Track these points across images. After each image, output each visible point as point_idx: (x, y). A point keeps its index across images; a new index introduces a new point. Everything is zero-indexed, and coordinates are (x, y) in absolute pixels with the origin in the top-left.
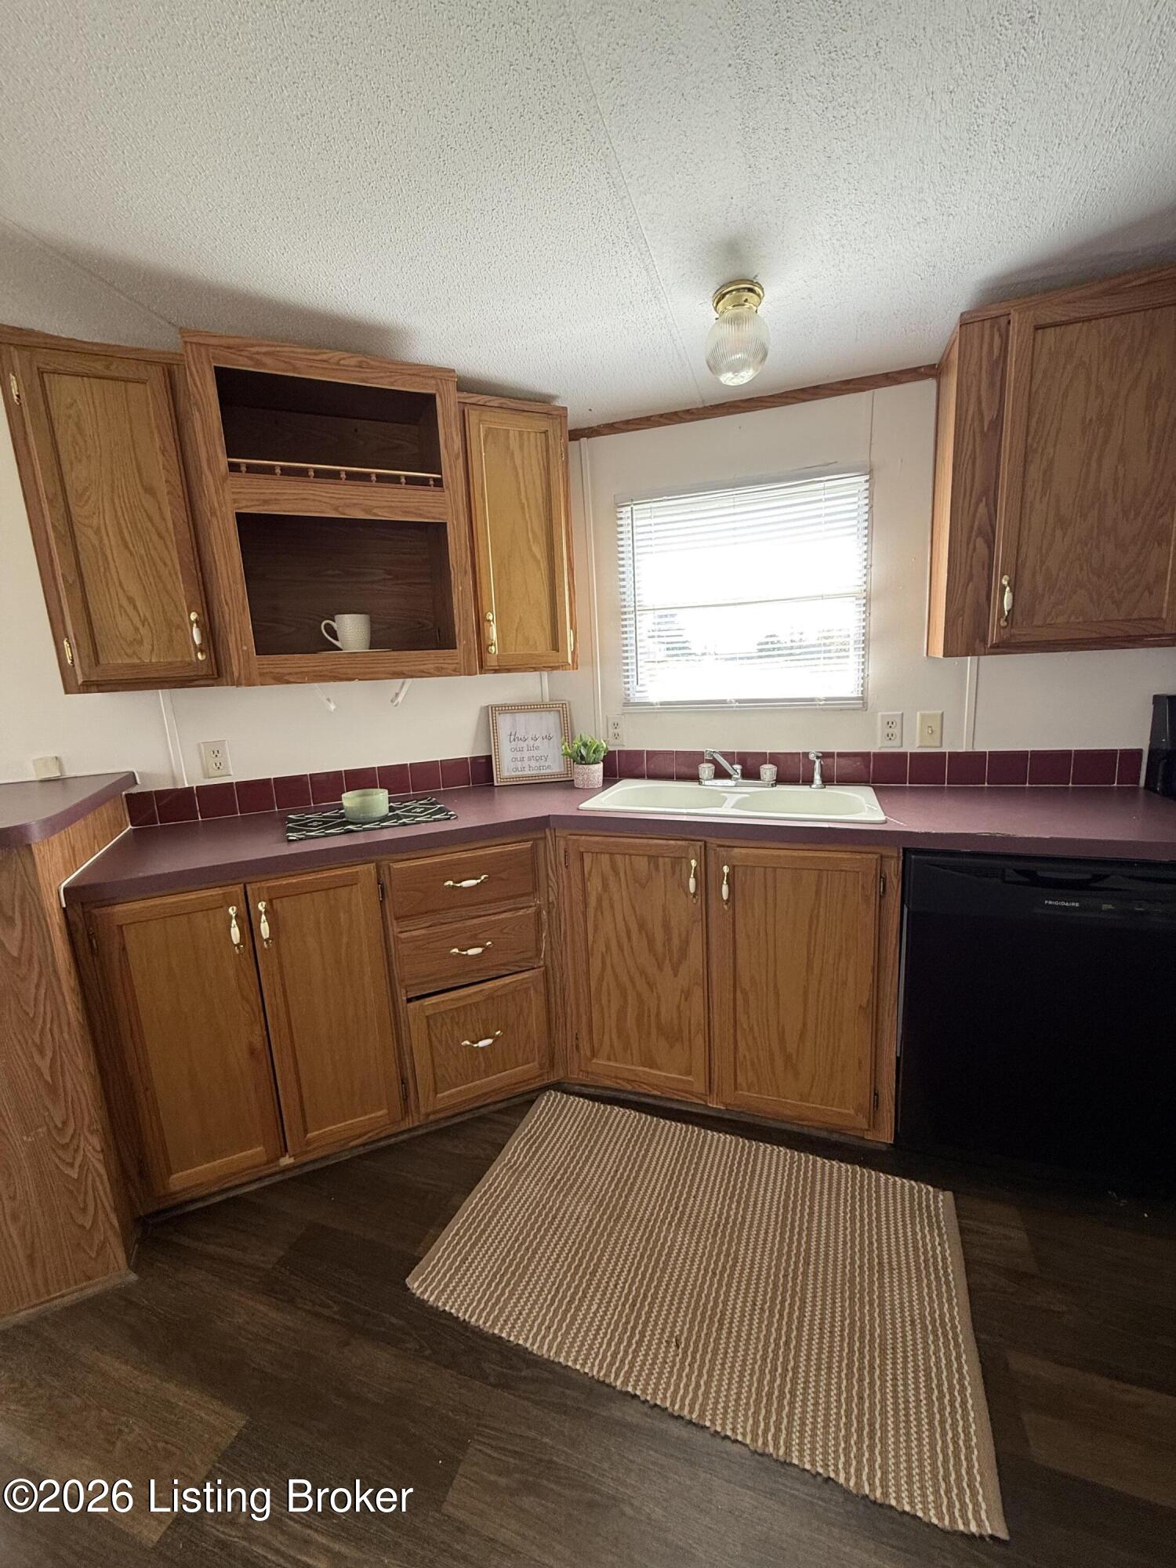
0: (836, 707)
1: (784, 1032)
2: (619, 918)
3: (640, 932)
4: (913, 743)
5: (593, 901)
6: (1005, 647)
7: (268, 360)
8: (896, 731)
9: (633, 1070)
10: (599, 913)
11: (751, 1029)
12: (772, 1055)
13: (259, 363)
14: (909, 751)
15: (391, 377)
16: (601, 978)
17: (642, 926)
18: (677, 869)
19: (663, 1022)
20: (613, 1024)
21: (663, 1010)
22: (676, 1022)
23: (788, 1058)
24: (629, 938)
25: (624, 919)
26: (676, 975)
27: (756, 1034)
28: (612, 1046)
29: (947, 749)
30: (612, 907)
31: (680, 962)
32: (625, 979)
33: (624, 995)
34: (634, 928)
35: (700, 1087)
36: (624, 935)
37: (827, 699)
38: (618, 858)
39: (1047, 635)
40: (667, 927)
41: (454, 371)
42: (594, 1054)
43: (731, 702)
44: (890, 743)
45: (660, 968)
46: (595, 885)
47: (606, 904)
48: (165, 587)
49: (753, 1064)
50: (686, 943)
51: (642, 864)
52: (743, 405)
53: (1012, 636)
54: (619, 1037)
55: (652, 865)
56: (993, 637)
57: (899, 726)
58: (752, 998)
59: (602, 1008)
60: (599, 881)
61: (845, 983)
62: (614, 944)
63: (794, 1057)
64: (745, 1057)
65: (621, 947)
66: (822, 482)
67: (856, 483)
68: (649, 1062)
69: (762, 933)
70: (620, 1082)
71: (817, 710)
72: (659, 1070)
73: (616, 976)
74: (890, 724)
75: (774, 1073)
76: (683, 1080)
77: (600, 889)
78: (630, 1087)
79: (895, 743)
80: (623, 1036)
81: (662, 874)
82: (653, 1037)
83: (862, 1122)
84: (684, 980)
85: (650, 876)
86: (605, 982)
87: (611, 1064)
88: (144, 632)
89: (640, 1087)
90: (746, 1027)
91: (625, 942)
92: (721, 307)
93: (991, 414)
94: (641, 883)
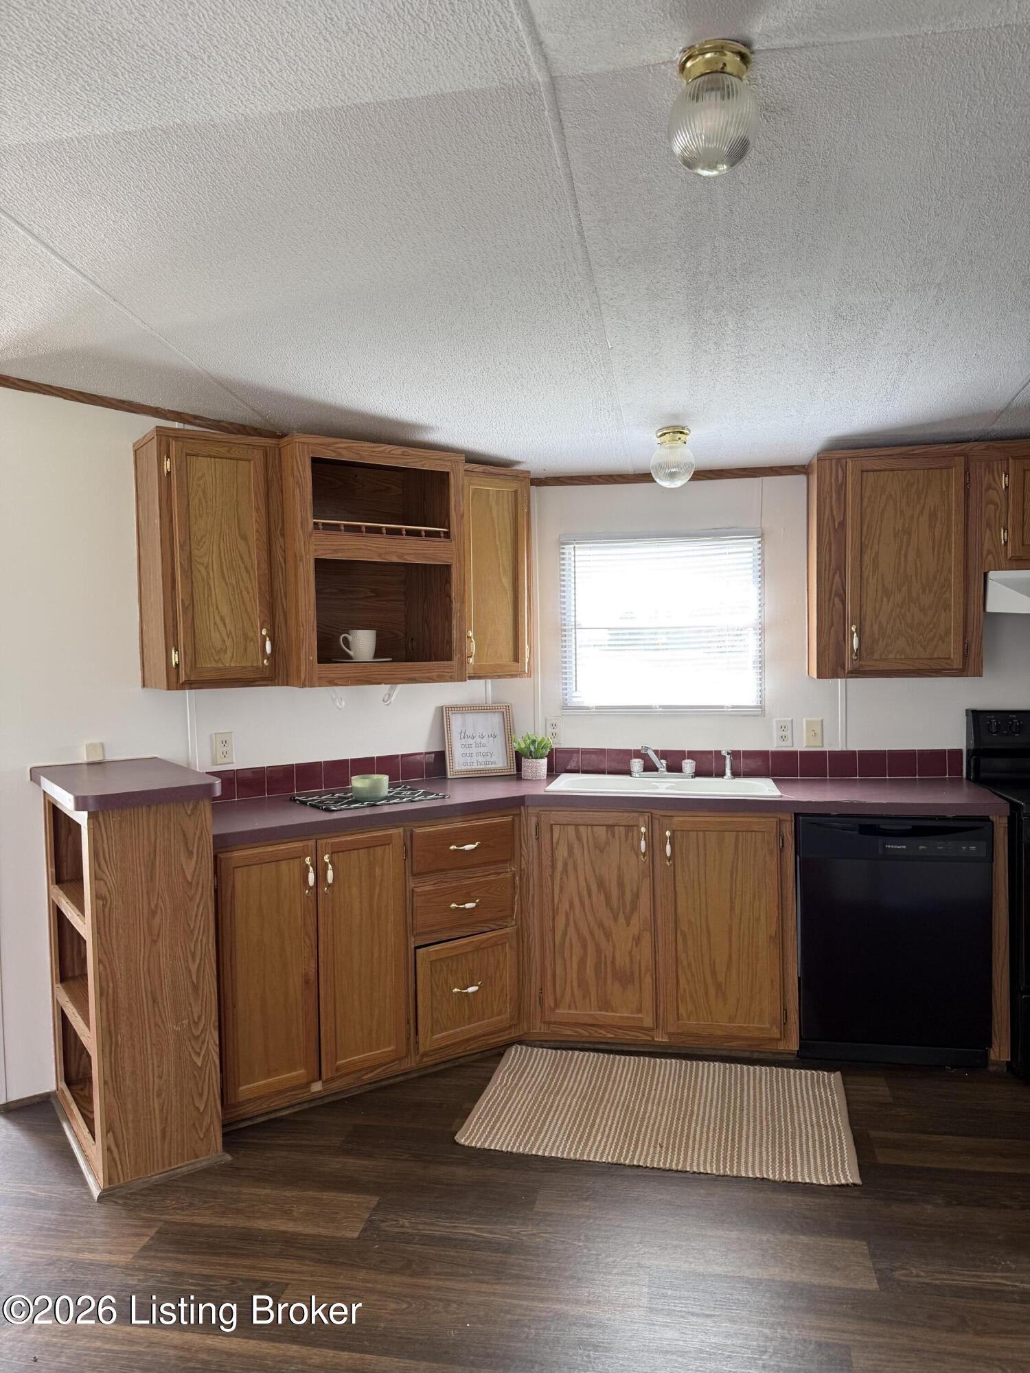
0: (739, 713)
1: (714, 964)
2: (582, 878)
3: (599, 890)
4: (801, 744)
5: (560, 866)
6: (857, 673)
7: (344, 452)
8: (788, 733)
9: (593, 1015)
10: (564, 877)
11: (689, 965)
12: (706, 986)
14: (799, 749)
15: (421, 461)
16: (565, 934)
17: (601, 884)
18: (630, 835)
19: (617, 967)
20: (575, 976)
21: (618, 957)
22: (628, 966)
23: (718, 986)
24: (590, 896)
25: (586, 880)
26: (628, 925)
27: (694, 970)
28: (573, 995)
29: (827, 748)
30: (576, 870)
31: (632, 913)
32: (586, 933)
33: (585, 947)
34: (594, 888)
35: (648, 1022)
36: (585, 893)
37: (733, 707)
38: (582, 828)
40: (621, 885)
42: (557, 1005)
43: (656, 708)
44: (784, 743)
45: (616, 919)
46: (562, 852)
47: (570, 867)
48: (246, 610)
49: (691, 996)
50: (636, 896)
51: (601, 832)
53: (861, 666)
54: (579, 986)
55: (609, 833)
56: (848, 666)
57: (790, 730)
58: (689, 938)
59: (565, 961)
60: (566, 848)
61: (758, 919)
62: (576, 901)
63: (723, 985)
64: (685, 991)
65: (582, 903)
66: (726, 539)
67: (751, 543)
68: (605, 1005)
69: (696, 883)
70: (578, 1030)
71: (726, 715)
72: (613, 1011)
73: (578, 930)
74: (783, 728)
75: (708, 1001)
76: (634, 1018)
77: (566, 855)
78: (587, 1034)
79: (789, 743)
80: (582, 982)
81: (617, 840)
82: (609, 982)
83: (776, 1033)
84: (635, 928)
85: (607, 843)
86: (568, 937)
87: (571, 1012)
88: (229, 643)
89: (596, 1032)
90: (685, 963)
91: (586, 899)
92: (664, 439)
93: (839, 518)
94: (601, 848)
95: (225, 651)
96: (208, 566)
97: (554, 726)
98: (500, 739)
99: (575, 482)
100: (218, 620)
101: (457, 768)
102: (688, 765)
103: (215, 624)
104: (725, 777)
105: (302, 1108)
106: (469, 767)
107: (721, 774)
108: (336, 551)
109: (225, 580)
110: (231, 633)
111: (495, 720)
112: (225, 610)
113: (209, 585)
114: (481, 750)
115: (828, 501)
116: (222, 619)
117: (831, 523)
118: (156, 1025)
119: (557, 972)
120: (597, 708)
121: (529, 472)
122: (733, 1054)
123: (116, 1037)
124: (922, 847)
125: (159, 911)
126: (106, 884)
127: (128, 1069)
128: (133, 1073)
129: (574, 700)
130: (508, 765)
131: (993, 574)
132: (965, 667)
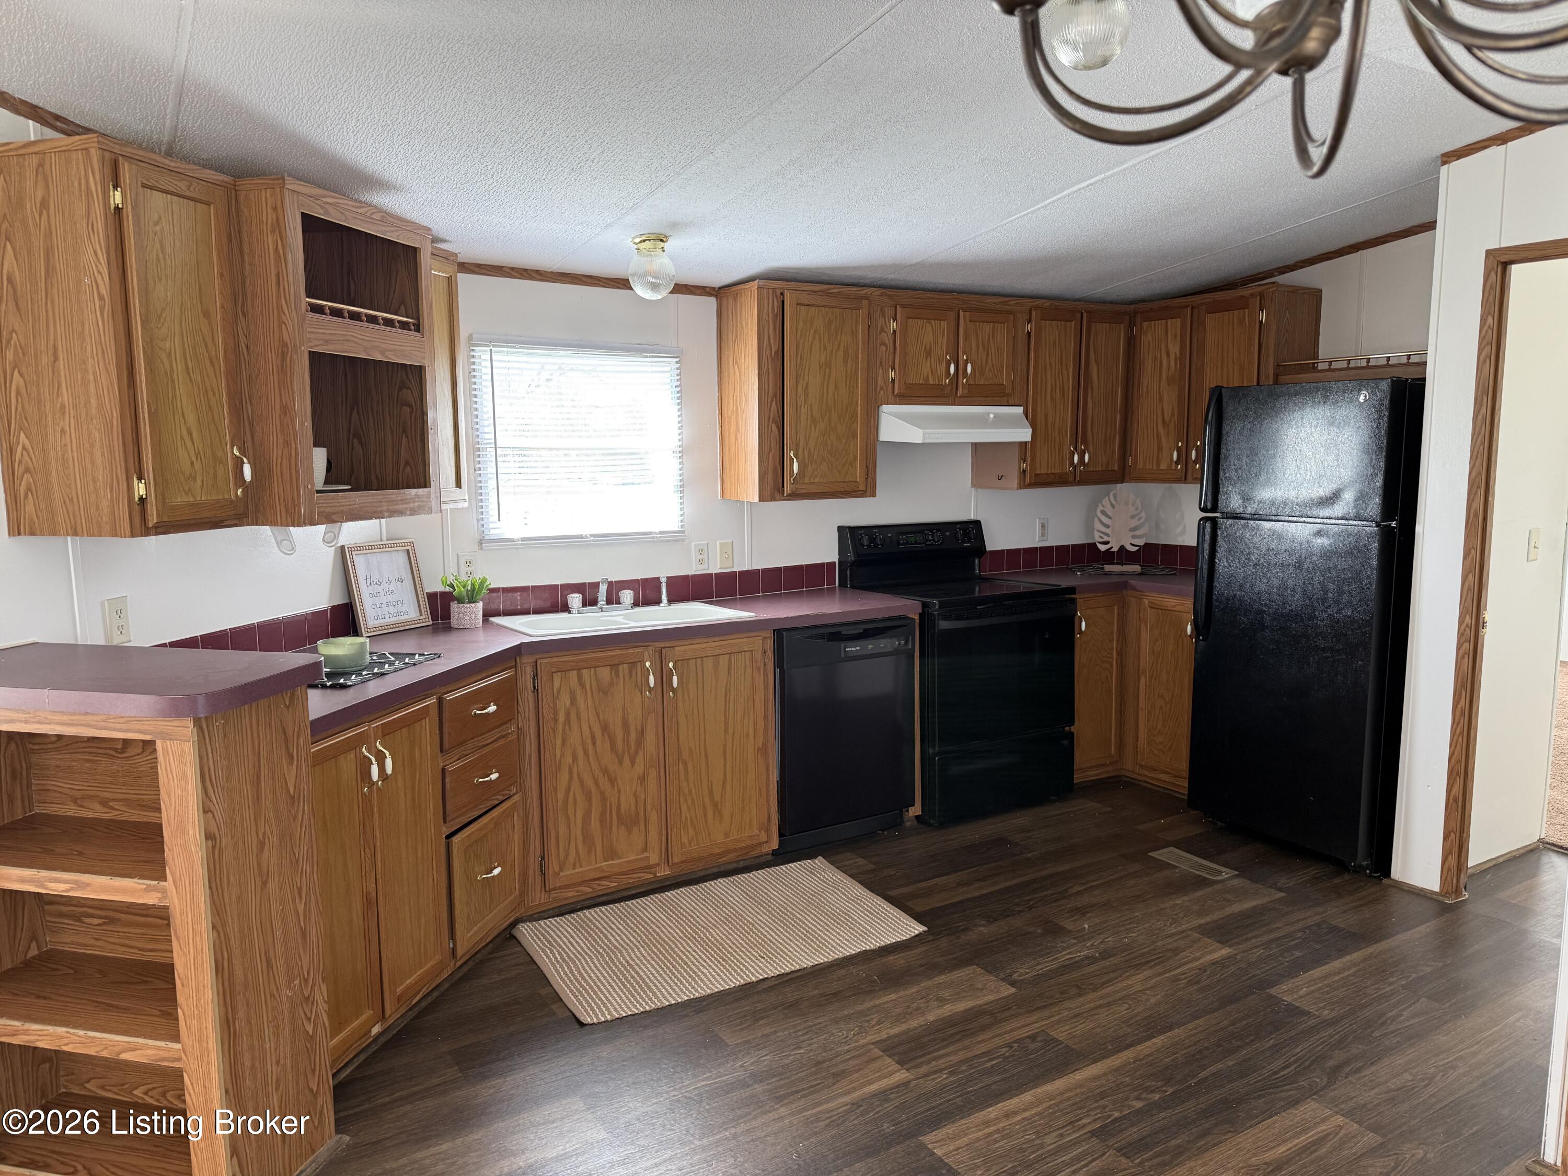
0: (666, 538)
1: (712, 786)
2: (585, 727)
3: (603, 735)
4: (715, 566)
5: (562, 718)
6: (795, 496)
7: (331, 209)
8: (705, 556)
9: (597, 868)
10: (567, 727)
12: (705, 808)
13: (327, 212)
14: (714, 571)
15: (396, 231)
16: (568, 790)
17: (605, 728)
18: (634, 672)
19: (623, 811)
20: (579, 832)
21: (623, 799)
22: (633, 807)
23: (715, 805)
24: (594, 744)
25: (590, 728)
26: (633, 765)
27: (694, 797)
28: (577, 853)
29: (737, 569)
30: (579, 719)
31: (636, 752)
32: (589, 783)
33: (589, 799)
34: (598, 733)
35: (654, 858)
36: (589, 741)
37: (661, 533)
38: (585, 672)
39: (813, 489)
40: (626, 725)
41: (430, 229)
42: (560, 869)
43: (586, 537)
44: (701, 567)
45: (620, 763)
46: (564, 700)
47: (573, 716)
48: (213, 418)
49: (692, 822)
50: (642, 733)
51: (605, 673)
52: (584, 279)
53: (797, 489)
54: (584, 841)
55: (613, 673)
56: (787, 490)
57: (706, 554)
58: (690, 765)
59: (568, 819)
60: (568, 696)
61: (748, 735)
62: (580, 751)
63: (719, 805)
64: (686, 817)
65: (586, 753)
66: (647, 357)
67: (669, 363)
68: (612, 853)
69: (696, 711)
70: (580, 888)
71: (654, 542)
72: (619, 858)
73: (581, 783)
74: (701, 552)
75: (706, 823)
76: (640, 859)
77: (568, 704)
78: (590, 890)
79: (705, 566)
80: (588, 839)
81: (621, 678)
82: (614, 829)
83: (763, 836)
84: (639, 769)
85: (611, 684)
86: (571, 793)
87: (577, 870)
88: (197, 465)
89: (599, 885)
90: (686, 792)
91: (590, 747)
92: (643, 245)
93: (775, 347)
94: (604, 691)
95: (195, 479)
96: (170, 353)
97: (469, 563)
98: (408, 582)
99: (481, 271)
100: (185, 433)
101: (371, 623)
102: (627, 596)
103: (182, 437)
104: (662, 605)
105: (360, 1061)
106: (382, 621)
107: (658, 602)
108: (327, 342)
109: (189, 374)
110: (199, 453)
111: (401, 559)
112: (191, 418)
113: (173, 381)
114: (390, 598)
115: (766, 329)
116: (190, 433)
117: (768, 352)
118: (272, 995)
119: (561, 833)
120: (523, 539)
121: (456, 255)
122: (723, 869)
123: (234, 1023)
124: (870, 646)
125: (267, 841)
126: (214, 816)
127: (248, 1063)
128: (253, 1067)
129: (492, 532)
130: (421, 615)
131: (885, 408)
132: (867, 489)
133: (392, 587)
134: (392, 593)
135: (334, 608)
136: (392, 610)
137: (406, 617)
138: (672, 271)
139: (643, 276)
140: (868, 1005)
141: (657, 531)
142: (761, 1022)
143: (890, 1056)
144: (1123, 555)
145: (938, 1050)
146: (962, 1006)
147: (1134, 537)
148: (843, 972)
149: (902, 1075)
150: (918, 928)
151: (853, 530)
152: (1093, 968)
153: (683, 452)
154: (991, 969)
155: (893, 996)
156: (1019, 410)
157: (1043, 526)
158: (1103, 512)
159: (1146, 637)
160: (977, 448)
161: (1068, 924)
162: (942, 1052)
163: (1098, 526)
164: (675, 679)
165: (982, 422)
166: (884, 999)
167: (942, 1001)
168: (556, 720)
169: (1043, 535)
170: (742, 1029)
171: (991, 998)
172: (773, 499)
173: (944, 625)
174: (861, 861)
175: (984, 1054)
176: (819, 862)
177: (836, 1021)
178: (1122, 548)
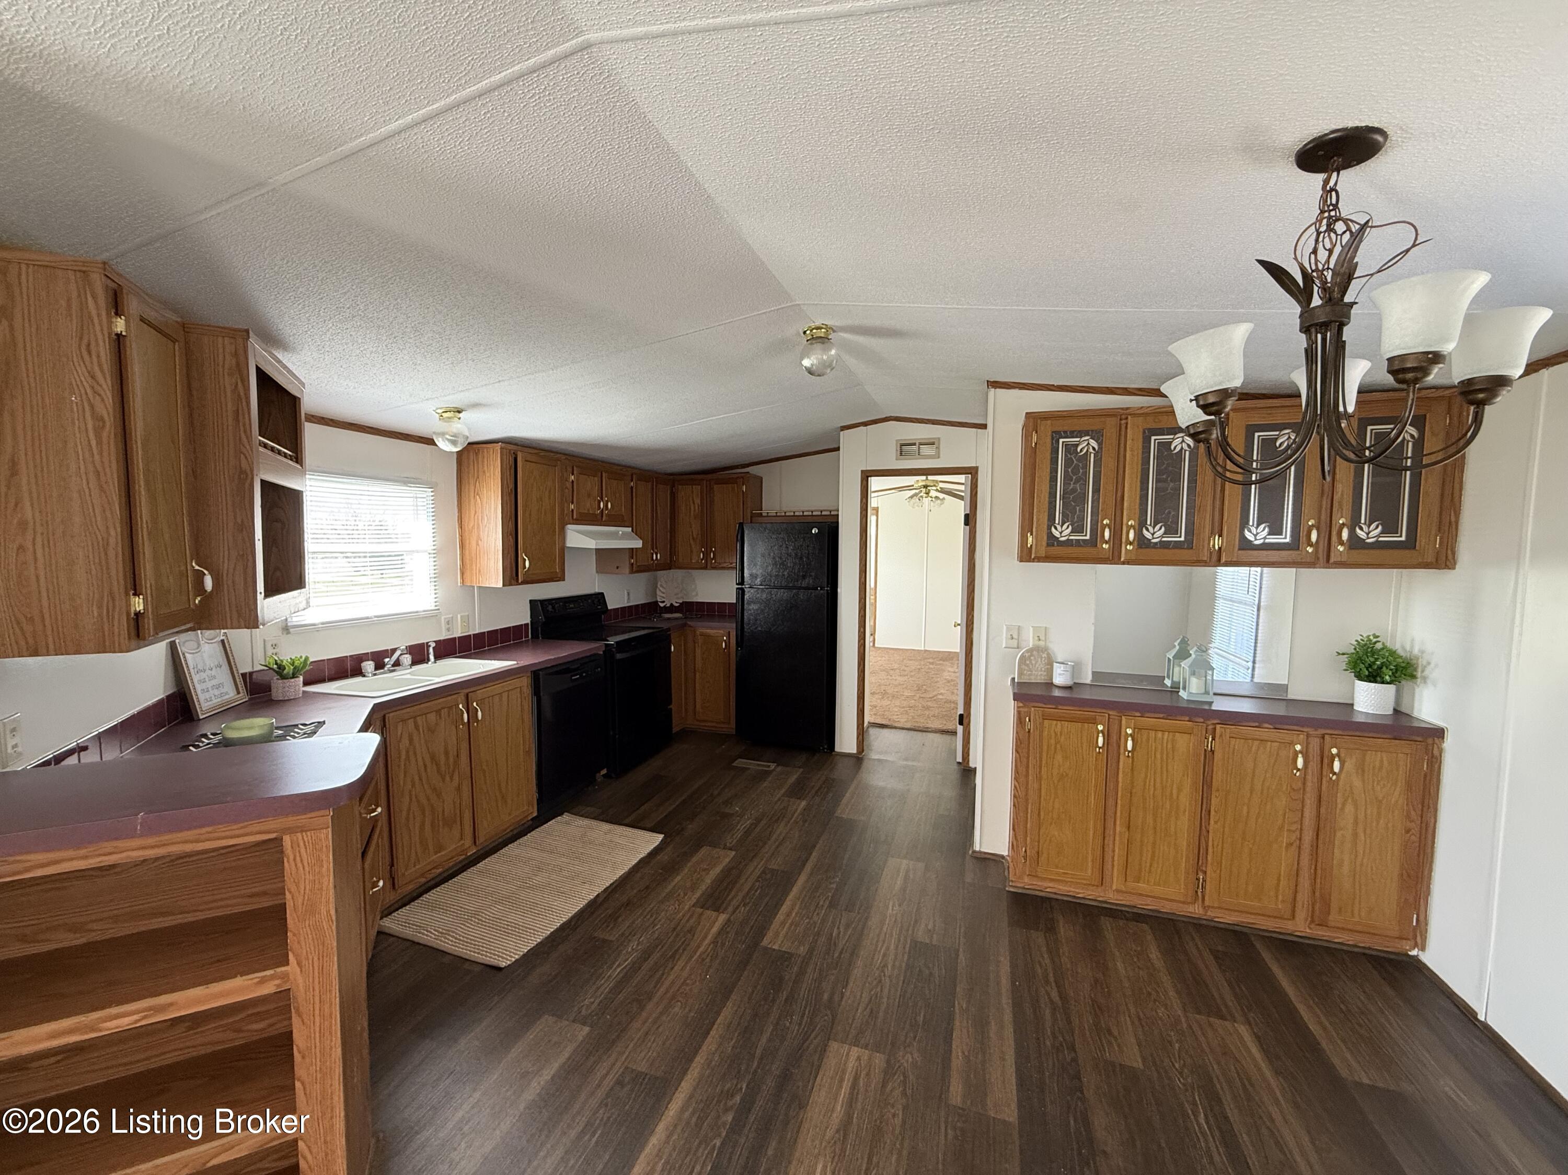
0: (430, 615)
1: (500, 784)
2: (420, 759)
3: (432, 764)
4: (458, 633)
5: (403, 757)
6: (525, 582)
7: (268, 364)
8: (451, 626)
9: (429, 862)
12: (497, 800)
13: (266, 366)
14: (457, 636)
16: (409, 810)
17: (433, 758)
18: (453, 713)
19: (446, 816)
20: (417, 838)
21: (446, 807)
22: (453, 811)
23: (503, 796)
24: (426, 771)
25: (423, 760)
26: (452, 780)
27: (490, 793)
28: (417, 855)
29: (471, 633)
30: (415, 753)
31: (455, 770)
32: (425, 802)
33: (423, 813)
34: (429, 763)
35: (467, 843)
36: (422, 769)
37: (424, 611)
38: (419, 719)
39: (534, 577)
40: (447, 753)
45: (444, 781)
46: (405, 742)
47: (411, 753)
48: (178, 535)
49: (489, 811)
50: (457, 756)
51: (432, 717)
52: (368, 429)
53: (526, 577)
54: (421, 844)
55: (438, 716)
56: (520, 578)
58: (486, 770)
59: (410, 831)
60: (408, 739)
62: (416, 778)
63: (505, 794)
64: (486, 809)
65: (421, 779)
66: (411, 487)
67: (426, 492)
68: (439, 849)
69: (490, 733)
70: (418, 880)
71: (420, 618)
72: (443, 851)
73: (418, 801)
74: (448, 623)
75: (498, 810)
76: (457, 847)
77: (407, 742)
78: (424, 879)
79: (451, 632)
80: (423, 841)
81: (443, 719)
82: (441, 829)
83: (529, 810)
84: (458, 780)
85: (437, 724)
86: (411, 811)
87: (417, 868)
88: (171, 580)
89: (432, 874)
90: (485, 791)
91: (423, 774)
92: (445, 415)
93: (512, 486)
94: (432, 730)
95: (170, 592)
96: (154, 475)
97: (274, 646)
98: (225, 667)
100: (163, 550)
101: (205, 706)
102: (407, 659)
106: (212, 703)
107: (430, 661)
108: (266, 471)
111: (217, 649)
112: (167, 535)
113: (156, 502)
114: (214, 682)
115: (506, 475)
116: (166, 549)
117: (507, 489)
120: (326, 623)
122: (505, 838)
129: (295, 619)
130: (238, 693)
131: (569, 526)
132: (559, 577)
133: (213, 673)
134: (214, 677)
135: (168, 697)
136: (217, 692)
137: (227, 697)
138: (467, 434)
139: (442, 434)
140: (670, 887)
141: (421, 609)
142: (620, 919)
143: (708, 909)
144: (671, 609)
145: (728, 895)
146: (718, 869)
147: (678, 598)
148: (639, 875)
149: (723, 918)
150: (661, 837)
151: (542, 602)
152: (758, 829)
153: (437, 553)
154: (714, 845)
155: (679, 878)
156: (630, 529)
157: (628, 594)
158: (661, 586)
159: (698, 652)
160: (598, 551)
161: (727, 810)
162: (730, 897)
163: (658, 593)
164: (480, 714)
165: (614, 536)
166: (676, 880)
167: (707, 870)
168: (400, 757)
169: (629, 599)
170: (612, 929)
171: (727, 860)
172: (511, 585)
173: (619, 656)
174: (592, 809)
175: (750, 889)
176: (566, 817)
177: (662, 902)
178: (672, 604)
